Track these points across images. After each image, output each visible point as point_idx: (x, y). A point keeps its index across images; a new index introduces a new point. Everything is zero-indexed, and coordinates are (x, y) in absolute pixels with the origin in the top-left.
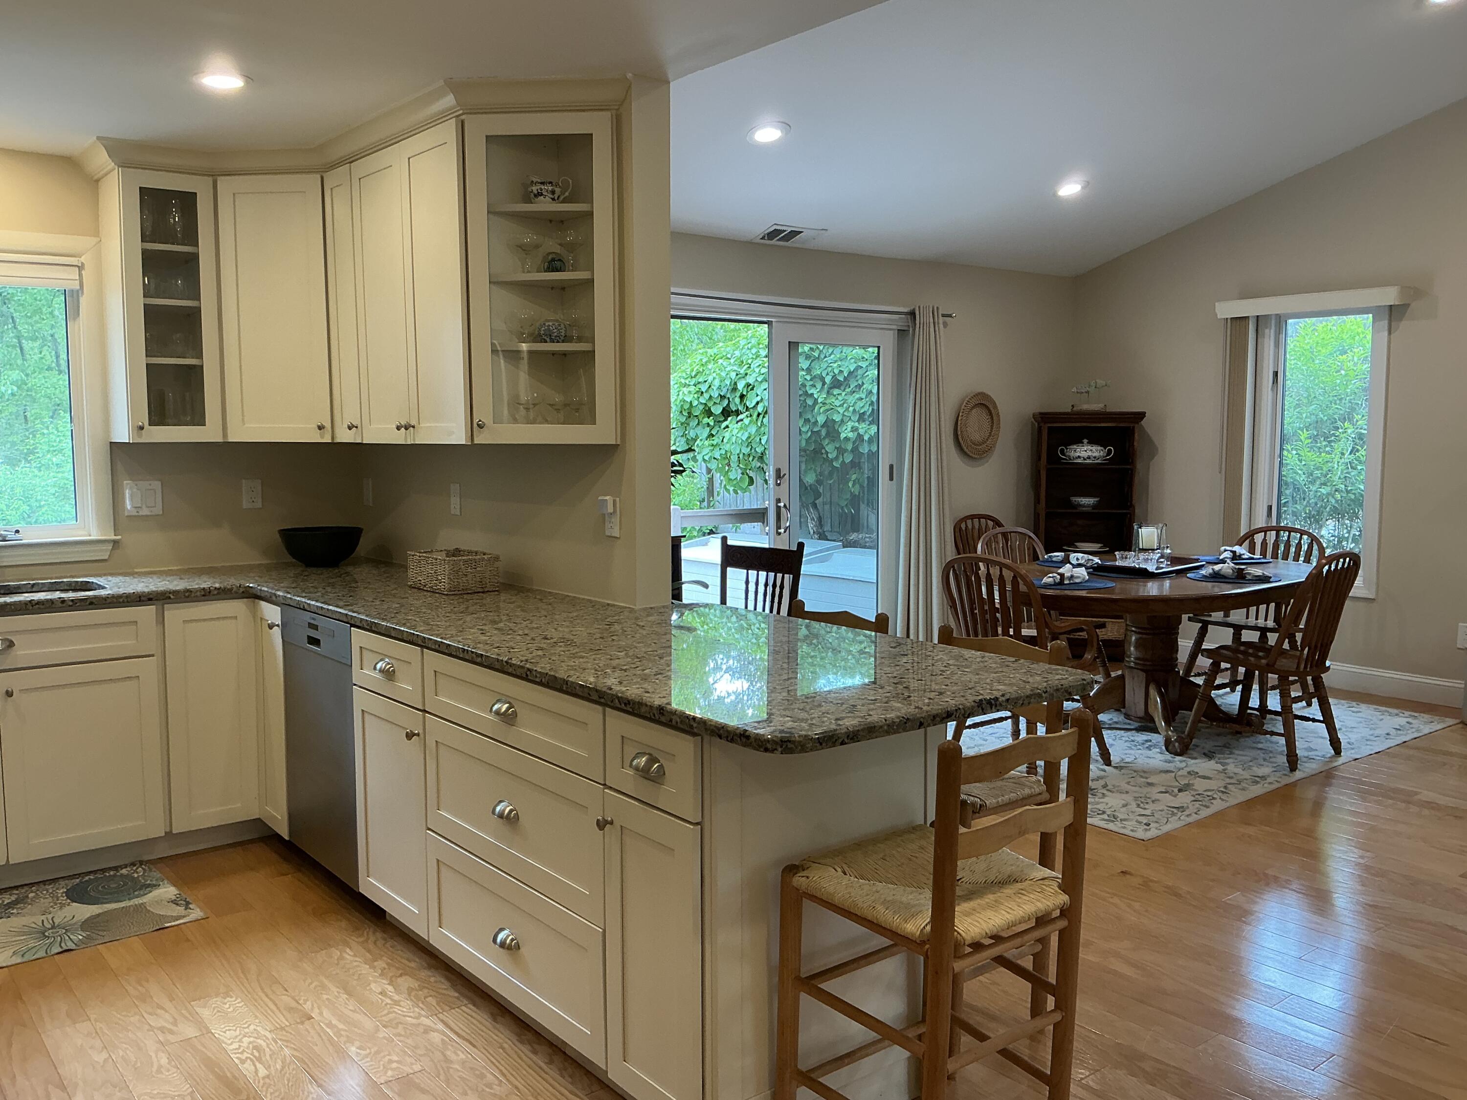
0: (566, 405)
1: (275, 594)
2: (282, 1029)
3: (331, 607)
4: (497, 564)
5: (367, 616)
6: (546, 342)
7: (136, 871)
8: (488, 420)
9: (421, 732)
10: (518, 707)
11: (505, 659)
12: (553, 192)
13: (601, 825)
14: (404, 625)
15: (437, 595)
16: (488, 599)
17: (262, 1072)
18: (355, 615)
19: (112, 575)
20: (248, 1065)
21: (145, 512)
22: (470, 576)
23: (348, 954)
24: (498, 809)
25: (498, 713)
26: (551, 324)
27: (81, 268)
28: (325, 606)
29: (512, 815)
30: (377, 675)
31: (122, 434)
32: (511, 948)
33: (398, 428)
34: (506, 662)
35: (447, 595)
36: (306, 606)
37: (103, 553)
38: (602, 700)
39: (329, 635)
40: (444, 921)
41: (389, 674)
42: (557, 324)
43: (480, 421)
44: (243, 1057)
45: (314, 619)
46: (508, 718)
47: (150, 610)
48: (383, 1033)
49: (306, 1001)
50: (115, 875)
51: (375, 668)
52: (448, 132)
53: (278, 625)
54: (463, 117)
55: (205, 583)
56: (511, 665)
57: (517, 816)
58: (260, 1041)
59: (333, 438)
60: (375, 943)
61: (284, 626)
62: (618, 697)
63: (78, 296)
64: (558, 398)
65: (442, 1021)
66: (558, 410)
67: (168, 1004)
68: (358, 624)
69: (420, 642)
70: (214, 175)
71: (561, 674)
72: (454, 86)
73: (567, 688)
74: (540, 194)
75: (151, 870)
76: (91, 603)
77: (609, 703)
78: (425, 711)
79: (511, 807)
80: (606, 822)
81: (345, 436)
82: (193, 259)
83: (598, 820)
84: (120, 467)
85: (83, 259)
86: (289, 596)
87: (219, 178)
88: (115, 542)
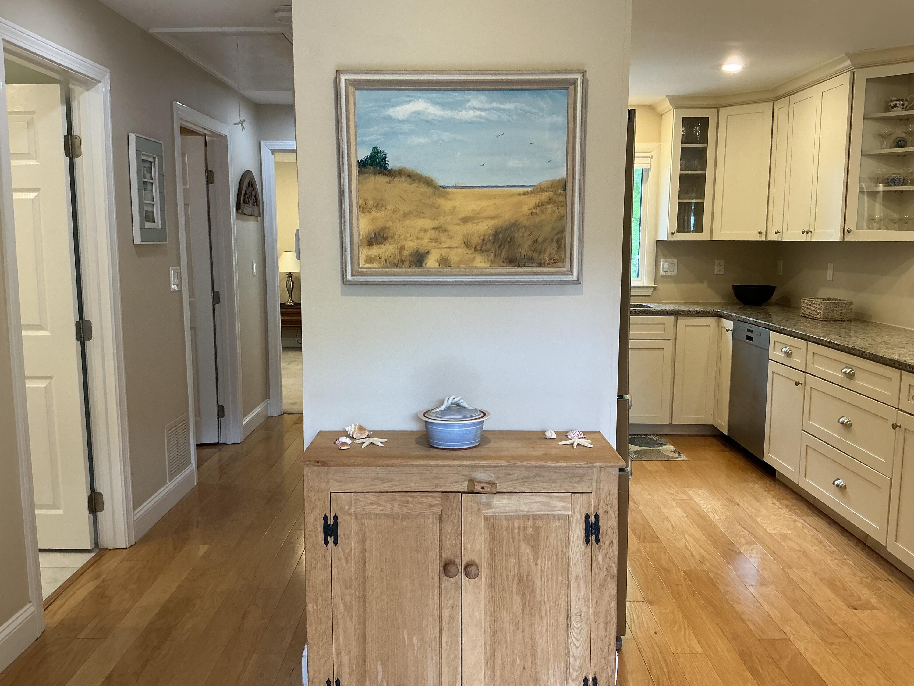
0: (900, 220)
1: (731, 315)
2: (726, 505)
3: (760, 321)
4: (851, 307)
5: (779, 325)
6: (891, 186)
7: (654, 437)
8: (853, 228)
9: (803, 383)
10: (856, 371)
11: (851, 347)
12: (903, 105)
13: (894, 427)
14: (798, 330)
15: (816, 321)
16: (844, 324)
17: (717, 517)
18: (773, 325)
19: (653, 303)
20: (710, 514)
21: (669, 274)
22: (835, 312)
23: (757, 486)
24: (841, 420)
25: (845, 373)
26: (895, 176)
27: (651, 158)
28: (758, 321)
29: (848, 423)
30: (782, 355)
31: (664, 236)
32: (842, 489)
33: (803, 233)
34: (852, 348)
35: (821, 321)
36: (747, 321)
37: (648, 292)
38: (901, 367)
39: (758, 335)
40: (807, 475)
41: (788, 354)
42: (898, 176)
43: (849, 229)
44: (709, 510)
45: (751, 327)
46: (850, 376)
47: (672, 318)
48: (772, 517)
49: (736, 499)
50: (646, 438)
51: (782, 351)
52: (846, 79)
53: (731, 330)
54: (854, 70)
55: (697, 309)
56: (854, 349)
57: (851, 424)
58: (716, 507)
59: (766, 239)
60: (770, 485)
61: (734, 331)
62: (909, 365)
63: (648, 171)
64: (896, 216)
65: (802, 519)
66: (895, 223)
67: (674, 486)
68: (774, 329)
69: (807, 338)
70: (718, 108)
71: (881, 354)
72: (850, 56)
73: (882, 361)
74: (895, 106)
75: (661, 438)
76: (647, 313)
77: (904, 368)
78: (806, 372)
79: (848, 420)
80: (897, 426)
81: (773, 237)
82: (704, 150)
83: (893, 425)
84: (660, 253)
85: (652, 154)
86: (738, 316)
87: (720, 109)
88: (655, 288)
